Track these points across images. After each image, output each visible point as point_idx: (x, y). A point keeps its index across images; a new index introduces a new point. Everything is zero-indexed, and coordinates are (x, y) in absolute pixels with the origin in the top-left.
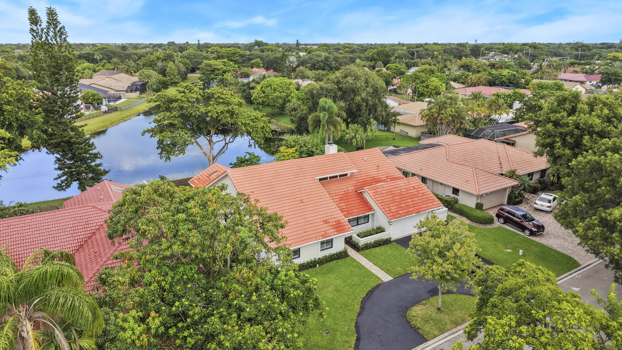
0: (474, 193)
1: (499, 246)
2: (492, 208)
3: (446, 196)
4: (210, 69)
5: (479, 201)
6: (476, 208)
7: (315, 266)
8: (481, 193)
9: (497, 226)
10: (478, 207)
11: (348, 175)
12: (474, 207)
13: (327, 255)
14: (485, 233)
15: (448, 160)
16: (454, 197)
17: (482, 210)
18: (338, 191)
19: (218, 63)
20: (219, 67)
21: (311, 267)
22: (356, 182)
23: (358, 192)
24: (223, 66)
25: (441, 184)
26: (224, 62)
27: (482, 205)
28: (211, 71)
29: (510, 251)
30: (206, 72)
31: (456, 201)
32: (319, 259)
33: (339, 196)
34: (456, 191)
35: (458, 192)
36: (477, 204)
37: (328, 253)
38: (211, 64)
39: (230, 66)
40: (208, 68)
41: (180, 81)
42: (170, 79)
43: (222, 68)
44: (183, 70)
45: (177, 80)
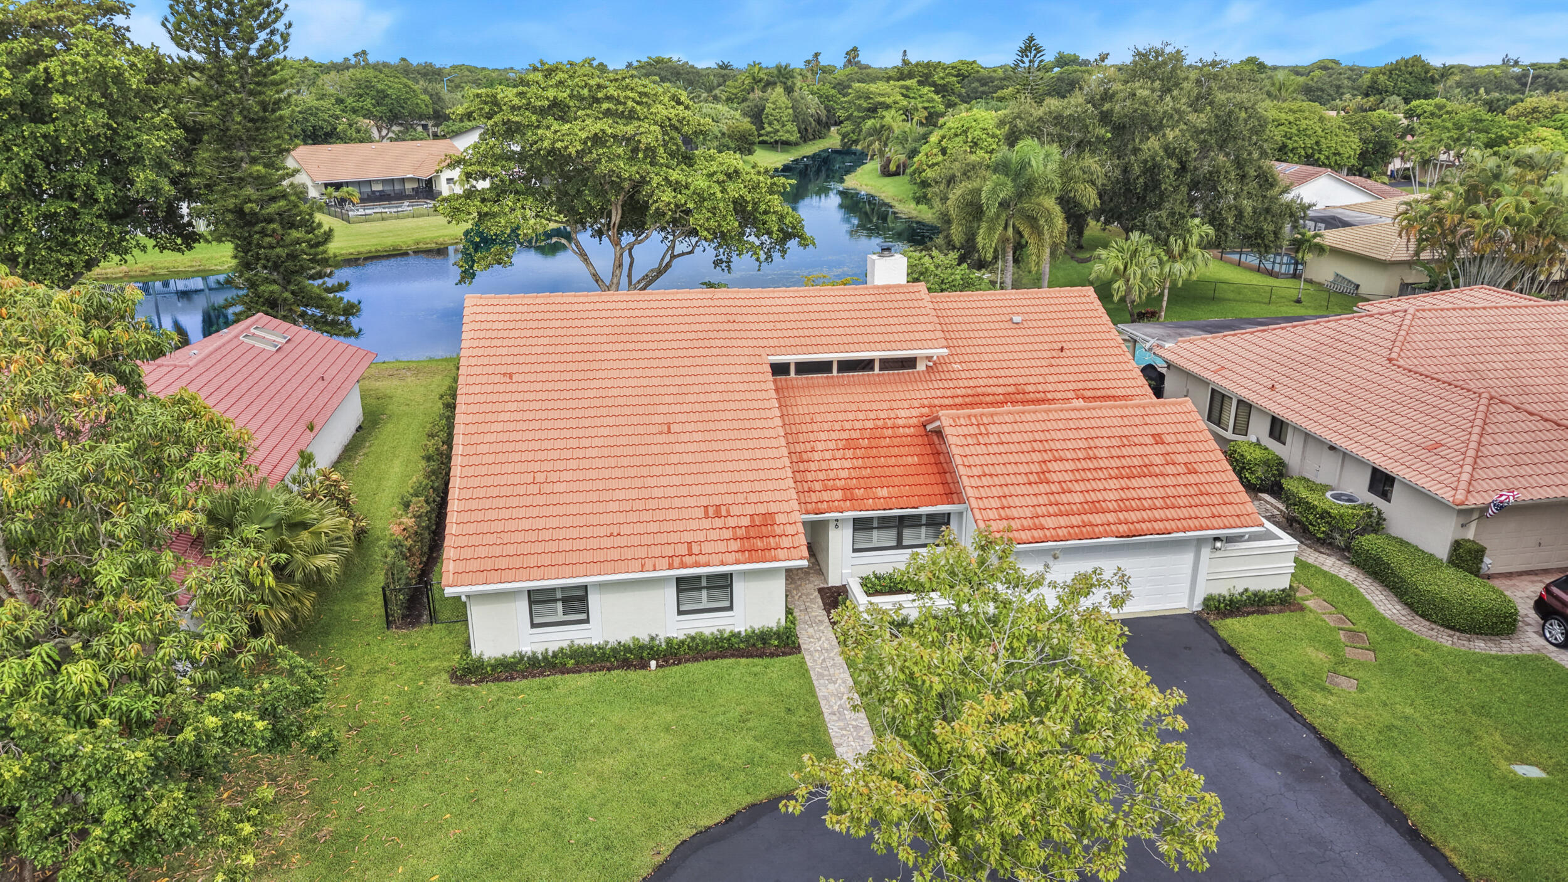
0: (1446, 495)
1: (1486, 741)
2: (1521, 574)
3: (1337, 497)
4: (865, 105)
5: (1470, 534)
6: (1451, 562)
7: (645, 666)
8: (1476, 500)
9: (1527, 651)
10: (1459, 557)
11: (921, 367)
12: (1442, 552)
13: (707, 632)
14: (1449, 672)
15: (1390, 360)
16: (1369, 506)
17: (1476, 573)
18: (851, 416)
19: (889, 90)
20: (889, 101)
21: (626, 664)
22: (939, 393)
23: (929, 428)
24: (899, 97)
25: (1332, 448)
26: (908, 88)
27: (1478, 553)
28: (869, 110)
29: (1534, 773)
30: (856, 114)
31: (1375, 524)
32: (669, 641)
33: (845, 435)
34: (1382, 482)
35: (1392, 486)
36: (1457, 545)
37: (708, 625)
38: (871, 93)
39: (921, 96)
40: (862, 101)
41: (794, 137)
42: (770, 133)
43: (896, 103)
44: (812, 111)
45: (787, 135)
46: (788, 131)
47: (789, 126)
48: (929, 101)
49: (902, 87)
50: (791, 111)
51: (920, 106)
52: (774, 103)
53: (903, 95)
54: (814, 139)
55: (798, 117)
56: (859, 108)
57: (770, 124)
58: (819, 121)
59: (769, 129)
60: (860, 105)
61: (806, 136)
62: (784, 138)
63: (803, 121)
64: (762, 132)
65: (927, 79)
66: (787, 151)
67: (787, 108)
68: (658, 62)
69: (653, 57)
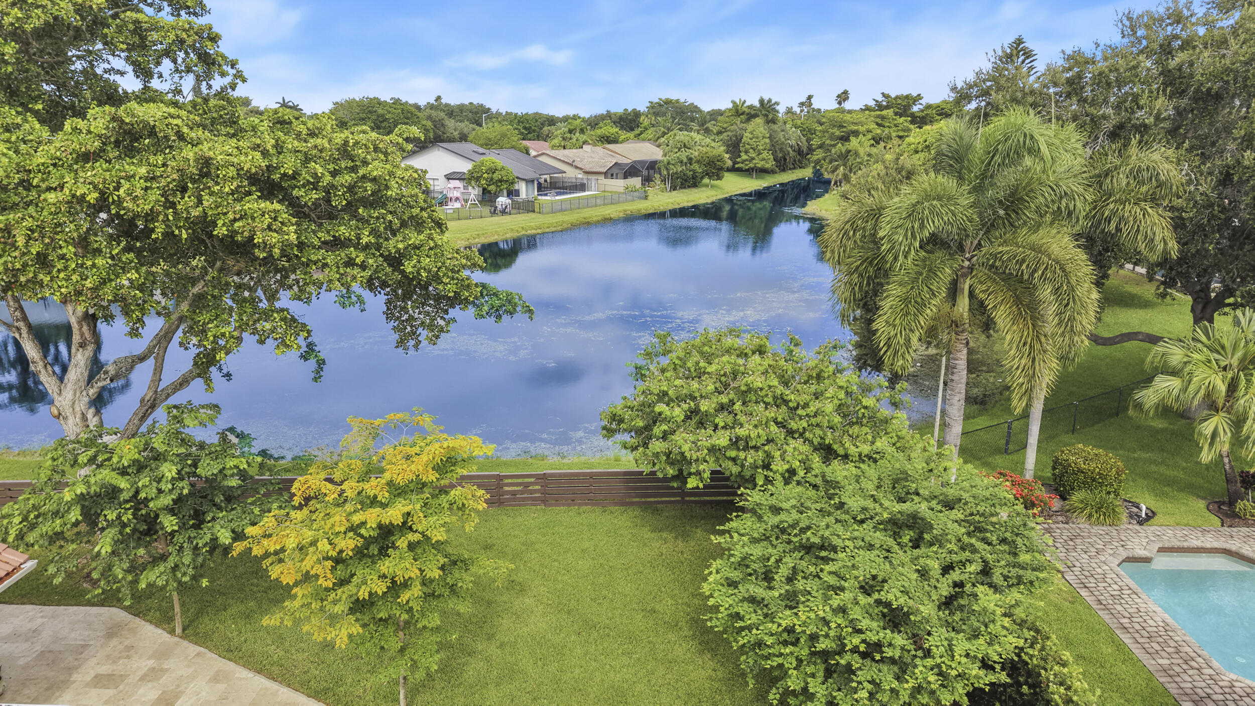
24: (872, 126)
28: (841, 138)
38: (845, 122)
39: (896, 126)
40: (835, 130)
41: (770, 164)
42: (747, 160)
43: (869, 131)
44: (793, 142)
45: (762, 163)
46: (763, 159)
47: (765, 155)
48: (904, 131)
49: (878, 116)
50: (767, 141)
51: (894, 134)
52: (751, 133)
53: (878, 124)
54: (794, 168)
55: (775, 147)
56: (832, 137)
57: (746, 152)
58: (800, 152)
59: (744, 157)
60: (833, 134)
61: (782, 165)
62: (759, 166)
63: (781, 150)
64: (738, 160)
65: (905, 111)
66: (763, 178)
67: (764, 137)
68: (666, 103)
69: (663, 98)
